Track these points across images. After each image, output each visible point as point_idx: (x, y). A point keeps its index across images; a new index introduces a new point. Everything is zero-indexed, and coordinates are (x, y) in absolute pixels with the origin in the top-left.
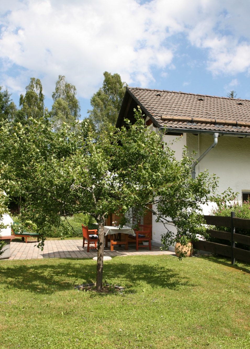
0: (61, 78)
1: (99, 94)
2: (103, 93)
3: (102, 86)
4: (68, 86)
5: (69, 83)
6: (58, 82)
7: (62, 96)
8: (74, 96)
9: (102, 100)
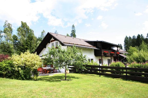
0: (6, 21)
1: (20, 28)
2: (21, 27)
3: (21, 25)
4: (9, 24)
5: (9, 23)
6: (5, 22)
7: (7, 26)
8: (11, 27)
9: (21, 30)
